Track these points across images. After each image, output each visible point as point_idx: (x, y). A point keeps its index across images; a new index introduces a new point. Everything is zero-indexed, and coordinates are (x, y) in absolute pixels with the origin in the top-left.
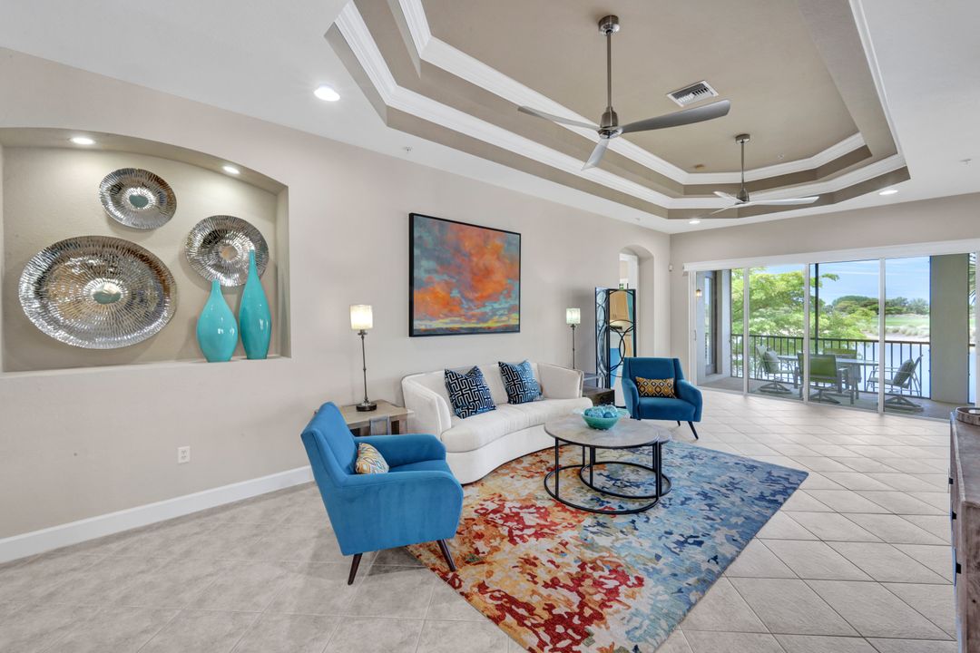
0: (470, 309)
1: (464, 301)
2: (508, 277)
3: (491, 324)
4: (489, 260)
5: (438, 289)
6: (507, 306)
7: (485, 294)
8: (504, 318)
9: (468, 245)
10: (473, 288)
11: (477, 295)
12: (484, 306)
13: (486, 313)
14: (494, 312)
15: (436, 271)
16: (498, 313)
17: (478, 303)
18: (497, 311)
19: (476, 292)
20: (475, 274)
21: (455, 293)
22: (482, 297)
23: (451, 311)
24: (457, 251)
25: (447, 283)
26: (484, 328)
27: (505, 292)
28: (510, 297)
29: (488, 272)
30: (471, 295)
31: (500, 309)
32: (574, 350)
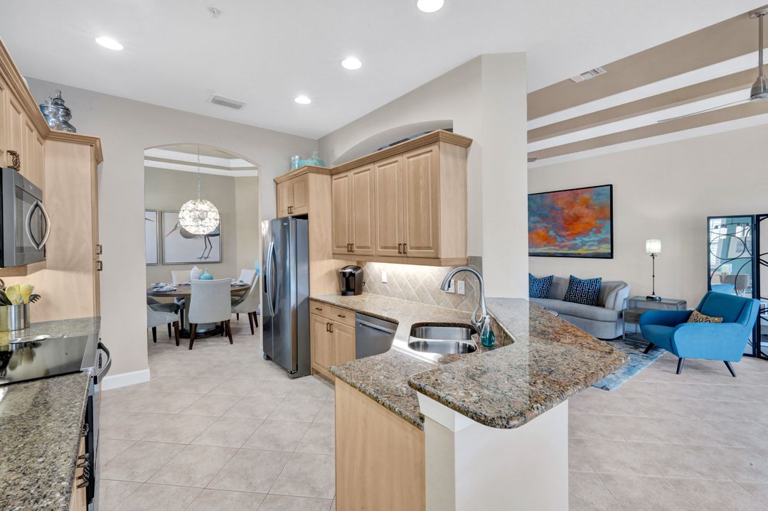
0: (562, 241)
1: (557, 237)
2: (598, 218)
3: (580, 251)
4: (579, 209)
5: (540, 231)
6: (597, 239)
7: (574, 232)
8: (594, 248)
9: (560, 204)
10: (565, 229)
11: (568, 233)
12: (575, 239)
13: (577, 244)
14: (584, 244)
15: (538, 222)
16: (589, 244)
17: (568, 238)
18: (591, 242)
19: (567, 231)
20: (566, 220)
21: (552, 233)
22: (572, 234)
23: (548, 243)
24: (552, 208)
25: (546, 228)
26: (575, 254)
27: (595, 229)
28: (600, 232)
29: (577, 218)
30: (563, 233)
31: (588, 242)
32: (653, 276)
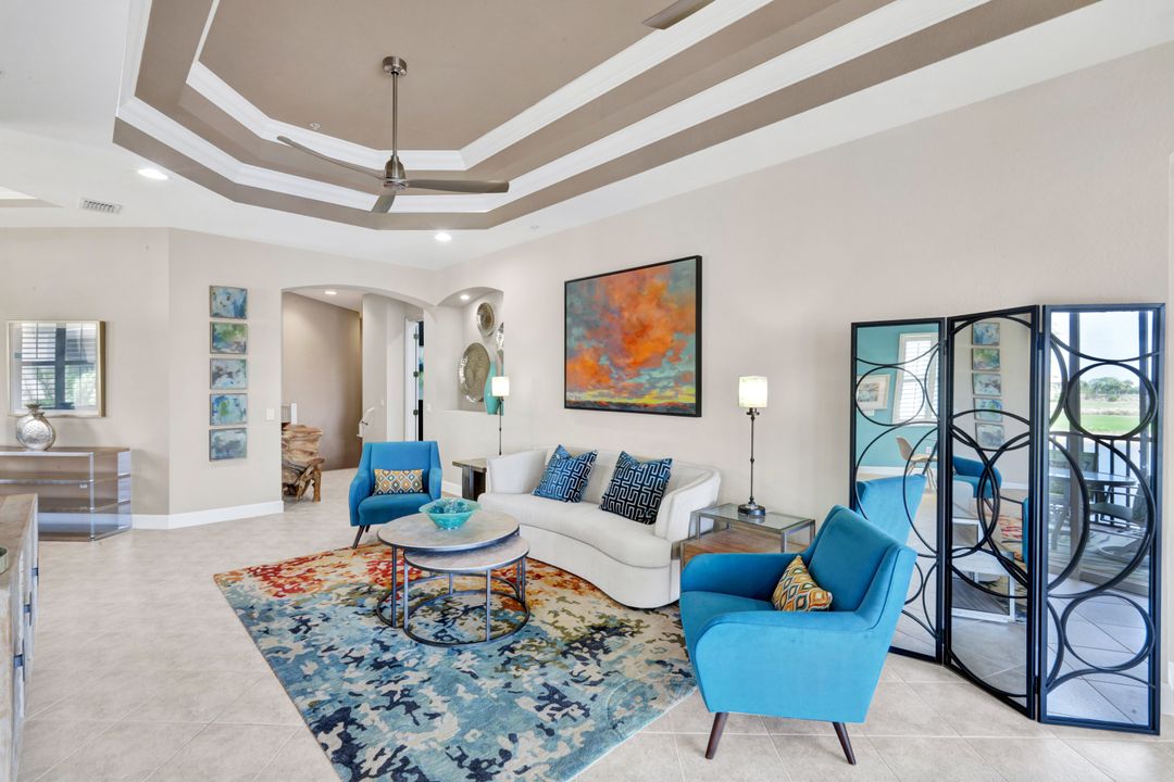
0: (620, 379)
1: (613, 370)
2: (675, 330)
3: (648, 400)
4: (646, 311)
5: (587, 358)
6: (673, 374)
7: (640, 358)
8: (669, 393)
9: (618, 299)
10: (625, 353)
11: (628, 361)
12: (638, 375)
13: (641, 385)
14: (653, 384)
15: (584, 337)
16: (660, 385)
17: (629, 371)
18: (665, 383)
19: (628, 357)
20: (626, 334)
21: (604, 361)
22: (635, 363)
23: (599, 382)
24: (606, 309)
25: (596, 350)
26: (639, 406)
27: (670, 353)
28: (679, 359)
29: (643, 329)
30: (622, 361)
31: (660, 379)
32: (752, 461)
